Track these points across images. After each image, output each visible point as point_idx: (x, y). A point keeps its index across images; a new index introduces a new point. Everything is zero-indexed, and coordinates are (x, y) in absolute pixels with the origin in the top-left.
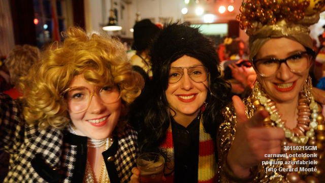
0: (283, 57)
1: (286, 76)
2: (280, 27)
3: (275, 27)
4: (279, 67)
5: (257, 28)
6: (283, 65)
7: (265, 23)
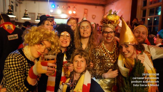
0: (109, 32)
1: (109, 36)
2: (109, 25)
3: (108, 25)
4: (108, 34)
5: (104, 24)
6: (109, 33)
7: (106, 24)
